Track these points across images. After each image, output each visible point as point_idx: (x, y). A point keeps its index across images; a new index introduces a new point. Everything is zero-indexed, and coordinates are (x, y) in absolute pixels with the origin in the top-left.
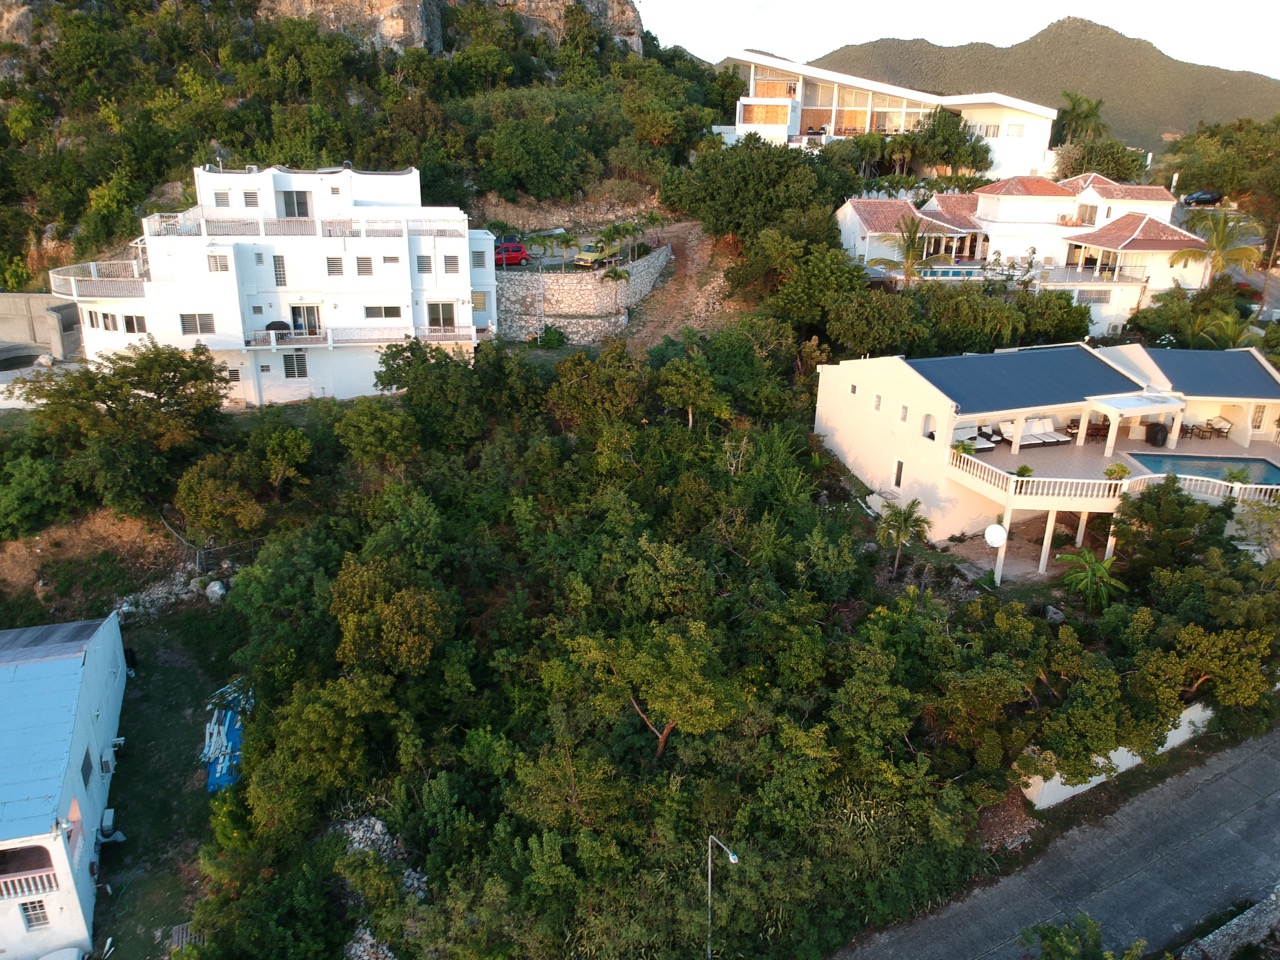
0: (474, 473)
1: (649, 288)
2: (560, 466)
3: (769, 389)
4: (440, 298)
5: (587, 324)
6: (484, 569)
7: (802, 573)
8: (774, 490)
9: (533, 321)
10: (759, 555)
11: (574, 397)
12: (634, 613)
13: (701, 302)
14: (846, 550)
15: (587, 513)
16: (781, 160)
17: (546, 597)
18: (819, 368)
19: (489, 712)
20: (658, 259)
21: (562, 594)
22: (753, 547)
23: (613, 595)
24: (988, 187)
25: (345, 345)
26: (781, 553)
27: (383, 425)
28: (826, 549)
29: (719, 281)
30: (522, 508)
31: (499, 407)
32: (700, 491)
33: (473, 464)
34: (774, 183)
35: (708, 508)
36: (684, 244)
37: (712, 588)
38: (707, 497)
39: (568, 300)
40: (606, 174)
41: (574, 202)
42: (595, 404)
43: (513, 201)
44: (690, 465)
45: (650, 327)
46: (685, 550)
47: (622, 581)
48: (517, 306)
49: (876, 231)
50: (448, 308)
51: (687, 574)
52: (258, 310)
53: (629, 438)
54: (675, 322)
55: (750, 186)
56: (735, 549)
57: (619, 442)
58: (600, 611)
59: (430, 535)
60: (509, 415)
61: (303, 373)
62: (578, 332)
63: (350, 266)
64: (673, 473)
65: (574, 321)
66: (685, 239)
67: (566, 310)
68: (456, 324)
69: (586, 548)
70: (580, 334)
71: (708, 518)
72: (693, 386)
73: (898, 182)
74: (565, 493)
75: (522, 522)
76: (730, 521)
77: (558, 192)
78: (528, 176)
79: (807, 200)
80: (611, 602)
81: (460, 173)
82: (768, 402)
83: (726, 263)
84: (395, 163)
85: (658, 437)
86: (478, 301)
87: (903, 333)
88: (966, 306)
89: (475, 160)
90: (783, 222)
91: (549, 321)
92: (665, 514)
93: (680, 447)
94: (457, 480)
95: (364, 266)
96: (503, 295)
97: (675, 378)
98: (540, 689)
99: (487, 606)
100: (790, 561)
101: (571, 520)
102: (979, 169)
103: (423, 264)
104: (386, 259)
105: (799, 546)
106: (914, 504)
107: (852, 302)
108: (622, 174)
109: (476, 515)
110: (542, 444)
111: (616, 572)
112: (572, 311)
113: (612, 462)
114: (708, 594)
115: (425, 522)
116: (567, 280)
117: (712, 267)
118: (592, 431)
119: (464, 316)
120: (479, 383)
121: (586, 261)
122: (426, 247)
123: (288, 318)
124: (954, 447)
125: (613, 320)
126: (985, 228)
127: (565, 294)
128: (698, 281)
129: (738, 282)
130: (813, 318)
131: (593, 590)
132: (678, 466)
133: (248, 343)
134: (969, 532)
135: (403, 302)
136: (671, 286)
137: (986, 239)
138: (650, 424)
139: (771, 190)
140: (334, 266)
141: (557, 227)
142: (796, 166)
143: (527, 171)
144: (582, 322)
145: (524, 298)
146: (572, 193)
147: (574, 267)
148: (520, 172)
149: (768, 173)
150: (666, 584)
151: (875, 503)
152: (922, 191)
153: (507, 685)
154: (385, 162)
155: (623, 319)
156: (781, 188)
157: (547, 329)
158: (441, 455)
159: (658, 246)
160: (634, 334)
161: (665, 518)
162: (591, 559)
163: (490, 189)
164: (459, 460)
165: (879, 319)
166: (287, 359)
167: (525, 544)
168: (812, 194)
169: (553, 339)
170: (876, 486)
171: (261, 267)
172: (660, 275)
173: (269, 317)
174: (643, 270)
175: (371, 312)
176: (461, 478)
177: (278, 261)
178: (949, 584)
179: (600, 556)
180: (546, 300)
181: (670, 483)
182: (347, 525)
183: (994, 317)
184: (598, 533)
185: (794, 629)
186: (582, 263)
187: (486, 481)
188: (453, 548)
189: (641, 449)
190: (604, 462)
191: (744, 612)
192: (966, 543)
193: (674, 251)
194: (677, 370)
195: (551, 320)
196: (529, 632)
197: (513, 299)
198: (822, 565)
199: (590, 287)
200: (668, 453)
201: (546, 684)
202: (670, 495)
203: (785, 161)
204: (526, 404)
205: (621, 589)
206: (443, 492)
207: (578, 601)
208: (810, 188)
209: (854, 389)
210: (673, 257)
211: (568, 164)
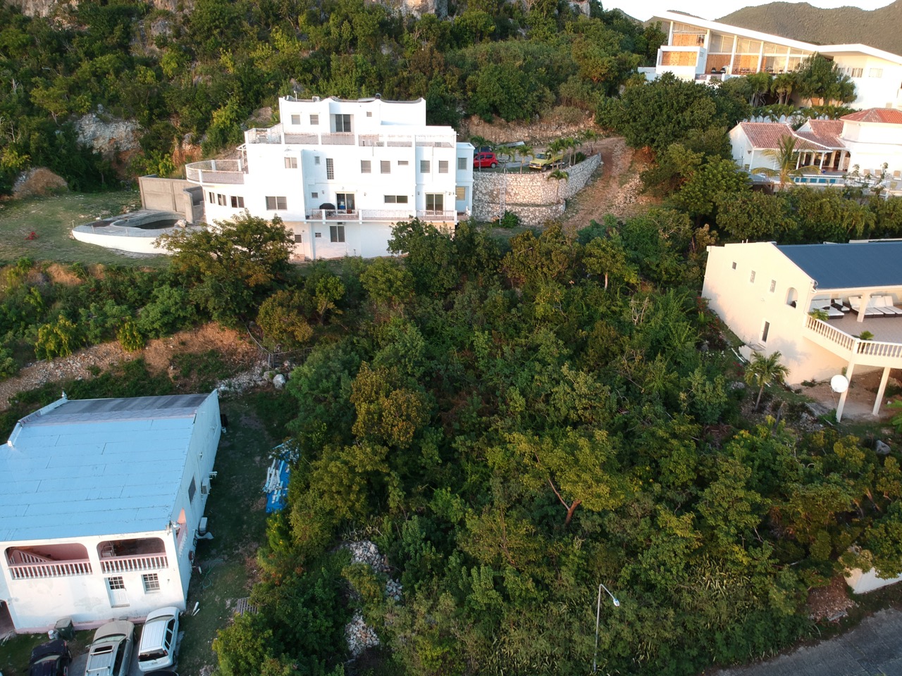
0: (450, 313)
1: (583, 185)
2: (509, 311)
3: (669, 262)
4: (434, 191)
5: (535, 210)
6: (452, 379)
7: (684, 401)
8: (667, 338)
9: (497, 208)
10: (651, 385)
11: (522, 263)
12: (555, 420)
13: (621, 196)
14: (720, 386)
15: (526, 345)
16: (689, 92)
17: (493, 403)
18: (709, 248)
19: (450, 478)
20: (591, 164)
21: (504, 402)
22: (647, 380)
23: (541, 406)
24: (851, 116)
25: (370, 221)
26: (669, 385)
27: (391, 277)
28: (704, 385)
29: (636, 181)
30: (481, 339)
31: (469, 268)
32: (609, 335)
33: (449, 307)
34: (682, 110)
35: (615, 348)
36: (611, 153)
37: (615, 406)
38: (615, 340)
39: (522, 193)
40: (557, 103)
41: (532, 123)
42: (536, 268)
43: (490, 122)
44: (603, 316)
45: (582, 213)
46: (595, 377)
47: (548, 396)
48: (487, 197)
49: (760, 146)
50: (440, 197)
51: (596, 395)
52: (315, 195)
53: (560, 294)
54: (600, 211)
55: (664, 112)
56: (633, 380)
57: (552, 297)
58: (530, 416)
59: (417, 354)
60: (476, 274)
61: (342, 239)
62: (528, 216)
63: (376, 167)
64: (591, 320)
65: (526, 208)
66: (612, 150)
67: (521, 201)
68: (444, 209)
69: (523, 370)
70: (529, 218)
71: (615, 355)
72: (609, 258)
73: (780, 110)
74: (511, 331)
75: (480, 349)
76: (631, 359)
77: (521, 115)
78: (501, 104)
79: (707, 122)
80: (539, 410)
81: (454, 102)
82: (667, 271)
83: (642, 168)
84: (410, 95)
85: (581, 294)
86: (460, 193)
87: (776, 225)
88: (828, 206)
89: (465, 93)
90: (688, 138)
91: (508, 208)
92: (582, 350)
93: (597, 303)
94: (438, 317)
95: (385, 167)
96: (477, 189)
97: (596, 251)
98: (486, 466)
99: (452, 405)
100: (676, 392)
101: (514, 350)
102: (845, 101)
103: (424, 166)
104: (400, 163)
105: (684, 381)
106: (776, 355)
107: (737, 199)
108: (569, 102)
109: (449, 342)
110: (497, 295)
111: (544, 389)
112: (525, 201)
113: (546, 311)
114: (611, 411)
115: (414, 345)
116: (523, 179)
117: (631, 170)
118: (533, 288)
119: (449, 204)
120: (456, 251)
121: (537, 165)
122: (427, 154)
123: (334, 201)
124: (810, 314)
125: (554, 208)
126: (848, 146)
127: (521, 189)
128: (620, 181)
129: (650, 181)
130: (706, 211)
131: (527, 401)
132: (595, 316)
133: (307, 217)
134: (818, 380)
135: (409, 192)
136: (599, 184)
137: (848, 155)
138: (575, 284)
139: (680, 115)
140: (365, 166)
141: (519, 141)
142: (700, 97)
143: (500, 100)
144: (531, 209)
145: (492, 192)
146: (531, 116)
147: (530, 169)
148: (496, 101)
149: (678, 103)
150: (580, 400)
151: (746, 353)
152: (799, 117)
153: (463, 461)
154: (403, 95)
155: (562, 207)
156: (687, 113)
157: (507, 213)
158: (428, 300)
159: (592, 155)
160: (569, 218)
161: (582, 353)
162: (526, 379)
163: (475, 113)
164: (440, 303)
165: (757, 214)
166: (332, 229)
167: (481, 364)
168: (712, 118)
169: (510, 220)
170: (747, 340)
171: (318, 166)
172: (592, 176)
173: (322, 200)
174: (579, 174)
175: (388, 199)
176: (441, 316)
177: (329, 162)
178: (799, 417)
179: (533, 377)
180: (507, 193)
181: (588, 328)
182: (365, 343)
183: (851, 215)
184: (532, 361)
185: (675, 442)
186: (534, 167)
187: (457, 319)
188: (433, 364)
189: (567, 302)
190: (539, 311)
191: (637, 427)
192: (816, 388)
193: (603, 158)
194: (599, 246)
195: (510, 207)
196: (480, 426)
197: (484, 192)
198: (700, 396)
199: (539, 184)
200: (588, 306)
201: (490, 463)
202: (587, 337)
203: (692, 93)
204: (488, 266)
205: (547, 402)
206: (429, 325)
207: (515, 408)
208: (710, 114)
209: (734, 266)
210: (602, 163)
211: (530, 95)
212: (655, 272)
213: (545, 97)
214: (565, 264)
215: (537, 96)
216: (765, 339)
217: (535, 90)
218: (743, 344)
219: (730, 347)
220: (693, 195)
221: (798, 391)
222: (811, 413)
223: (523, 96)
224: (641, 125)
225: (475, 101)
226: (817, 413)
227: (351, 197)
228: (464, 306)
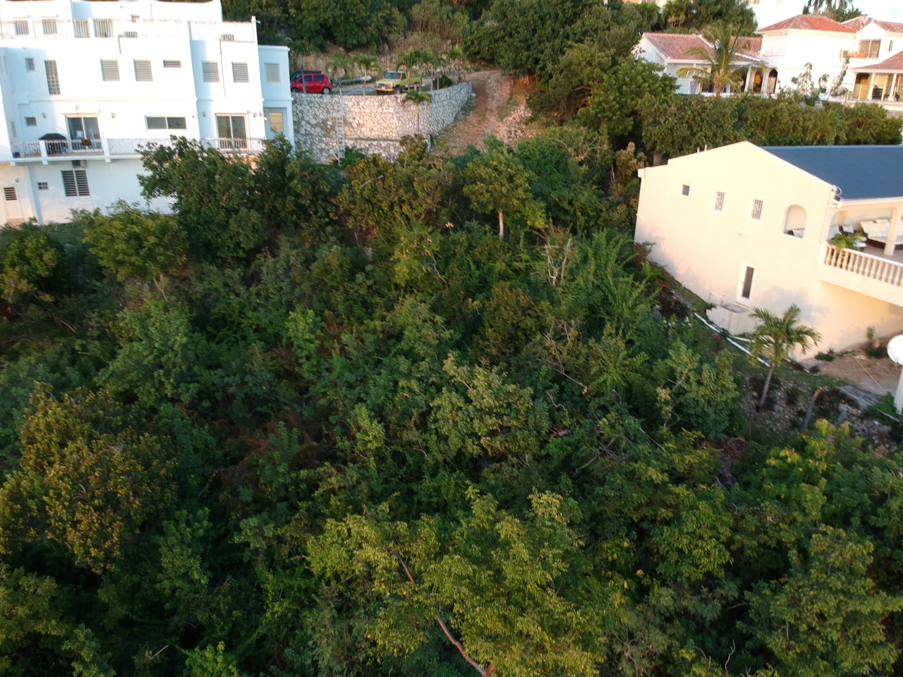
0: (253, 289)
1: (452, 119)
2: (352, 279)
4: (230, 110)
5: (389, 146)
6: (251, 401)
7: (666, 403)
9: (334, 143)
10: (602, 379)
11: (368, 201)
12: (440, 458)
13: (503, 130)
15: (383, 332)
17: (328, 436)
18: (641, 173)
19: (229, 614)
20: (459, 93)
21: (347, 433)
22: (594, 370)
23: (412, 435)
25: (123, 157)
26: (635, 377)
29: (520, 112)
30: (300, 324)
31: (283, 214)
32: (518, 303)
33: (251, 279)
34: (570, 21)
35: (530, 322)
36: (484, 85)
37: (546, 425)
38: (526, 310)
39: (369, 124)
41: (380, 52)
42: (391, 207)
43: (322, 50)
44: (502, 276)
46: (504, 374)
47: (424, 415)
48: (318, 129)
49: (674, 58)
50: (239, 122)
51: (509, 405)
52: (31, 121)
53: (432, 243)
55: (547, 24)
56: (567, 372)
57: (420, 249)
58: (395, 454)
60: (297, 226)
61: (84, 191)
62: (380, 154)
63: (126, 70)
64: (483, 286)
65: (375, 143)
66: (486, 82)
67: (368, 134)
68: (248, 136)
69: (380, 374)
71: (528, 335)
74: (358, 309)
75: (301, 342)
76: (560, 337)
77: (365, 42)
80: (410, 444)
82: (583, 211)
85: (466, 244)
86: (275, 120)
91: (350, 145)
92: (475, 331)
93: (490, 257)
94: (232, 296)
95: (142, 70)
96: (303, 118)
98: (308, 574)
99: (246, 449)
100: (648, 387)
101: (362, 341)
104: (167, 64)
105: (660, 366)
106: (793, 311)
108: (425, 27)
109: (252, 335)
110: (332, 254)
111: (416, 405)
112: (373, 134)
113: (412, 271)
114: (539, 433)
116: (367, 103)
117: (511, 103)
118: (389, 241)
119: (255, 128)
121: (387, 86)
122: (212, 53)
123: (63, 129)
124: (835, 240)
126: (771, 63)
127: (366, 118)
128: (499, 114)
131: (387, 428)
132: (489, 279)
133: (16, 155)
134: (837, 350)
136: (472, 118)
137: (774, 73)
138: (455, 230)
140: (109, 70)
144: (383, 144)
145: (325, 122)
146: (379, 45)
147: (378, 92)
148: (328, 20)
150: (481, 420)
151: (718, 318)
153: (261, 568)
157: (348, 151)
158: (214, 268)
159: (460, 82)
161: (476, 337)
162: (385, 387)
164: (235, 274)
166: (66, 176)
167: (306, 370)
170: (716, 298)
171: (32, 73)
172: (463, 109)
173: (44, 128)
174: (445, 99)
175: (153, 123)
176: (237, 295)
177: (50, 67)
178: (838, 412)
179: (396, 383)
180: (346, 123)
181: (481, 296)
182: (95, 348)
184: (395, 356)
186: (383, 89)
187: (267, 298)
188: (215, 376)
189: (445, 257)
190: (401, 272)
193: (474, 90)
195: (351, 142)
196: (297, 487)
197: (313, 122)
198: (695, 392)
199: (391, 110)
200: (478, 263)
201: (316, 568)
202: (482, 310)
204: (316, 213)
205: (422, 426)
206: (216, 310)
207: (366, 443)
209: (686, 190)
210: (474, 95)
211: (373, 15)
212: (566, 212)
213: (394, 19)
214: (438, 195)
215: (384, 18)
216: (746, 293)
217: (380, 9)
218: (711, 306)
219: (693, 311)
220: (607, 107)
221: (815, 370)
222: (852, 403)
223: (363, 14)
224: (520, 42)
225: (301, 21)
226: (863, 403)
227: (92, 122)
228: (278, 277)
